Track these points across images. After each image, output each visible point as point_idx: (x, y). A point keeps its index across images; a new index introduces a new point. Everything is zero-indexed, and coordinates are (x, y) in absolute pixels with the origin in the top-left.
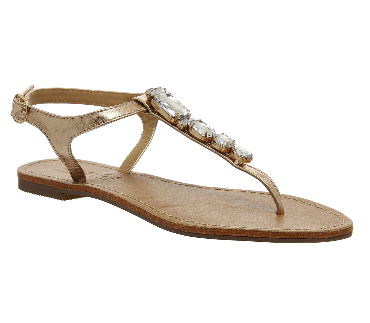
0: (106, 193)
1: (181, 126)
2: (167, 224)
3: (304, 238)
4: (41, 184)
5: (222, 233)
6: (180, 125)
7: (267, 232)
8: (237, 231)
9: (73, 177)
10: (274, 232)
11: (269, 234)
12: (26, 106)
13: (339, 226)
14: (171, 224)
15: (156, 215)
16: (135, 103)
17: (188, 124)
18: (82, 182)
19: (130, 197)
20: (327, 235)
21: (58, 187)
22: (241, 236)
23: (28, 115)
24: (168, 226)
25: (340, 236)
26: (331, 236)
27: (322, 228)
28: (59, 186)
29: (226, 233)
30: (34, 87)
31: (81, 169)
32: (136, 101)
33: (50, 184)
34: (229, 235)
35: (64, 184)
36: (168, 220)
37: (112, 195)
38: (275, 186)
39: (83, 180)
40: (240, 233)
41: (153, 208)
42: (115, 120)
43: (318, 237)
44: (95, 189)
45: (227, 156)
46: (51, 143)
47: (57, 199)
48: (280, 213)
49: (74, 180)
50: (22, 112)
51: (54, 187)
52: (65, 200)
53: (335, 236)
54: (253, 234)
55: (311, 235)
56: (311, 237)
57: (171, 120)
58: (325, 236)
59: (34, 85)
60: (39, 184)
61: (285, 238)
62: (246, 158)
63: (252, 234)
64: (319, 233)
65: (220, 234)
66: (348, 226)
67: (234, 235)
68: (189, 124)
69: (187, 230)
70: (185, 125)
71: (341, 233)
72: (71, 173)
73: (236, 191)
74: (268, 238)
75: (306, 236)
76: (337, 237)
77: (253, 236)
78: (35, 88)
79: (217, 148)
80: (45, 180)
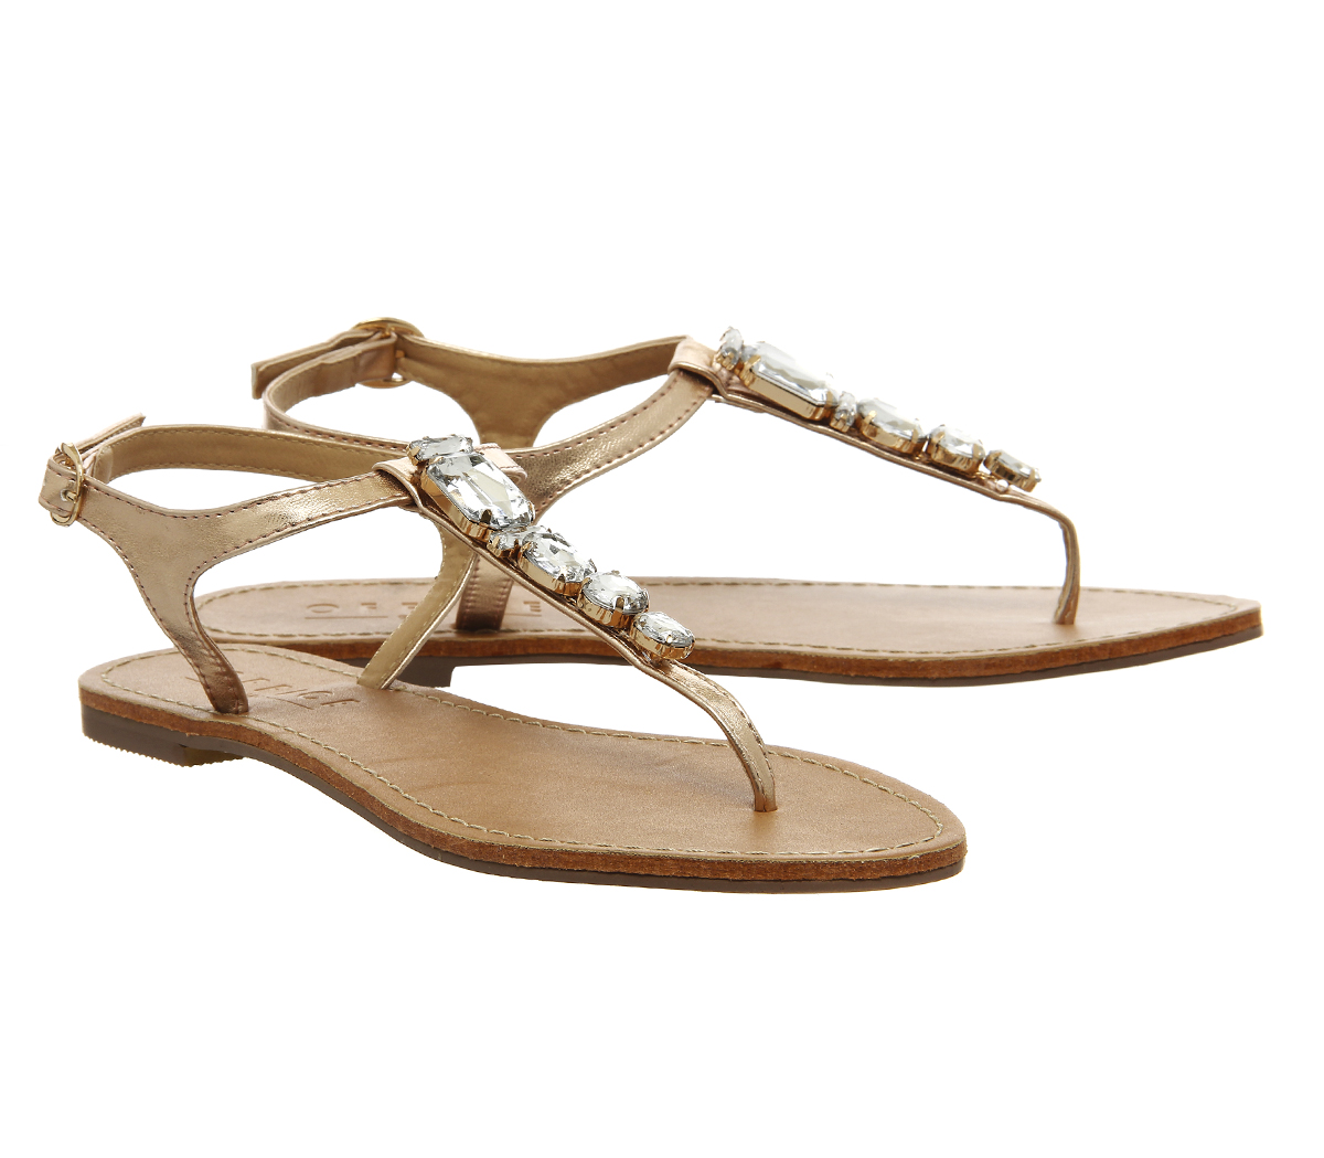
0: (285, 744)
1: (497, 547)
2: (423, 836)
3: (804, 880)
4: (130, 717)
5: (567, 863)
6: (494, 543)
7: (694, 861)
8: (608, 857)
9: (212, 698)
10: (713, 862)
11: (699, 867)
12: (76, 476)
13: (918, 845)
14: (432, 836)
15: (396, 811)
16: (378, 478)
17: (516, 543)
18: (237, 712)
19: (346, 758)
20: (875, 871)
21: (170, 728)
22: (619, 873)
23: (82, 504)
24: (427, 841)
25: (915, 874)
26: (886, 874)
27: (863, 851)
28: (173, 725)
29: (576, 863)
30: (141, 420)
31: (230, 672)
32: (382, 472)
33: (152, 719)
34: (585, 870)
35: (186, 719)
36: (426, 826)
37: (298, 753)
38: (750, 725)
39: (240, 707)
40: (615, 863)
41: (397, 790)
42: (312, 524)
43: (847, 876)
44: (259, 734)
45: (622, 639)
46: (141, 587)
47: (170, 762)
48: (763, 806)
49: (217, 707)
50: (65, 493)
51: (161, 727)
52: (191, 765)
53: (900, 873)
54: (651, 865)
55: (825, 870)
56: (824, 877)
57: (469, 529)
58: (868, 875)
59: (144, 415)
60: (126, 719)
61: (745, 878)
62: (669, 645)
63: (649, 865)
64: (849, 864)
65: (561, 866)
66: (944, 846)
67: (600, 869)
68: (520, 543)
69: (474, 854)
70: (510, 545)
71: (919, 867)
72: (206, 687)
73: (671, 740)
74: (694, 877)
75: (811, 874)
76: (907, 876)
77: (654, 873)
78: (146, 425)
79: (592, 615)
80: (139, 706)
